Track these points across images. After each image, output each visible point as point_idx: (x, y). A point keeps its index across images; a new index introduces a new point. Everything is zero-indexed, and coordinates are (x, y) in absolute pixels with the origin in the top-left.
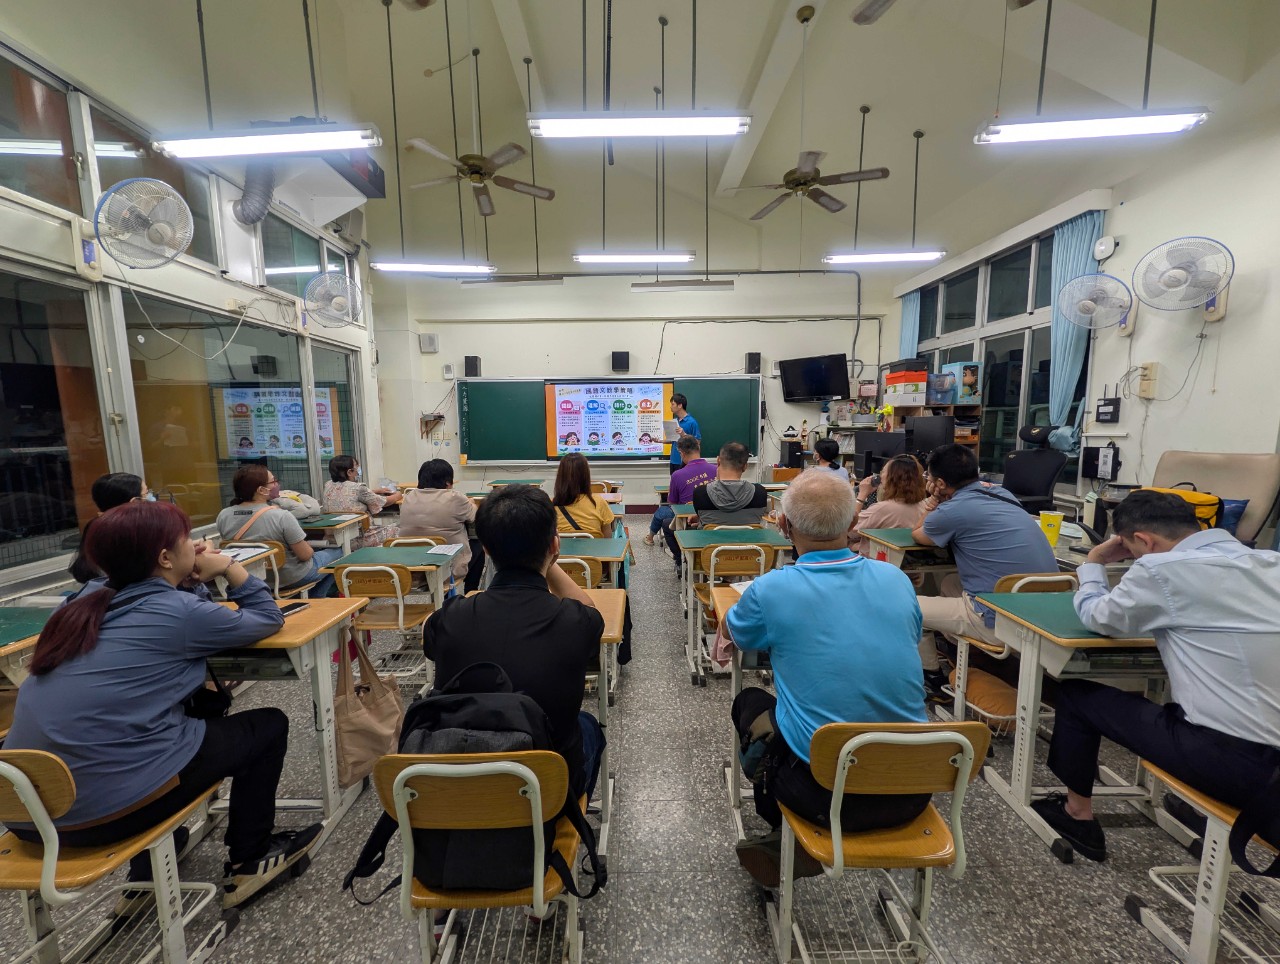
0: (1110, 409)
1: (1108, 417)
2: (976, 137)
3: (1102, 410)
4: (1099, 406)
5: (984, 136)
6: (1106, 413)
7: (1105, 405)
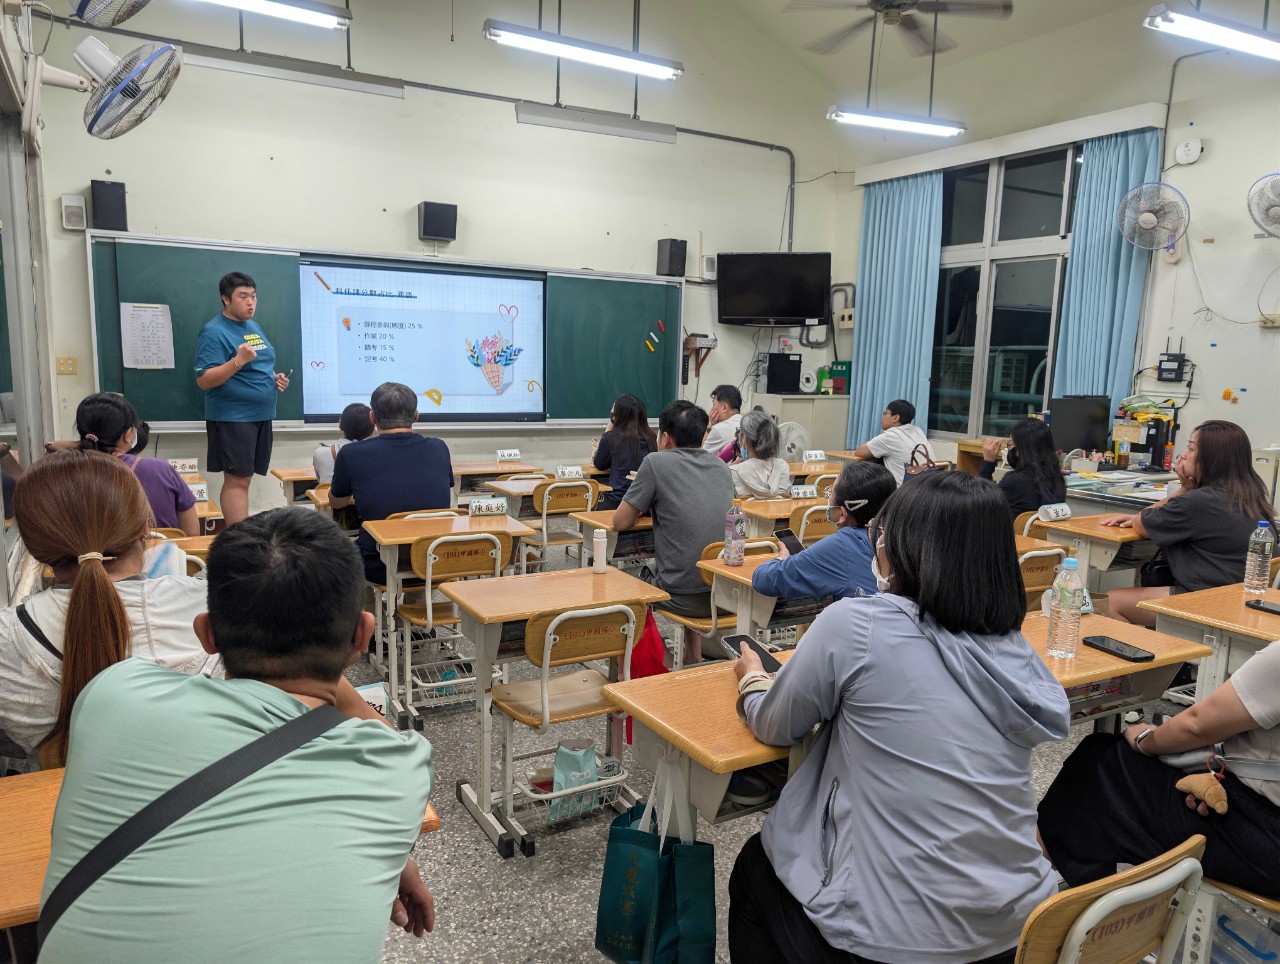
0: (1174, 365)
1: (1173, 376)
2: (1148, 19)
3: (1165, 365)
4: (1161, 362)
5: (1158, 20)
6: (1169, 371)
7: (1168, 361)
